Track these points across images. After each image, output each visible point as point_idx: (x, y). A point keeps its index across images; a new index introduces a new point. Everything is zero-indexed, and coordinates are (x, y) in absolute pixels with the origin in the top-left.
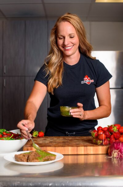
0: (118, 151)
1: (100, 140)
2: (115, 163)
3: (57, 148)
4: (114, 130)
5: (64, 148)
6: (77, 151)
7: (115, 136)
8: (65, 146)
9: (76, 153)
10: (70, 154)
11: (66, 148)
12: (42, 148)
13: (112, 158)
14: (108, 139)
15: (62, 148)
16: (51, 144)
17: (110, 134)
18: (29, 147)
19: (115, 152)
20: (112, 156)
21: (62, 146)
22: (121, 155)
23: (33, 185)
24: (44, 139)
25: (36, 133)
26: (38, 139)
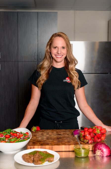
0: (101, 151)
1: (87, 140)
2: (98, 159)
3: (53, 146)
4: (97, 132)
6: (69, 149)
7: (98, 137)
8: (59, 145)
9: (68, 150)
10: (63, 150)
11: (60, 146)
12: (42, 146)
13: (96, 156)
14: (93, 139)
15: (58, 146)
16: (48, 141)
17: (94, 135)
18: (32, 145)
19: (98, 152)
20: (96, 154)
22: (103, 154)
24: (41, 133)
25: (34, 129)
26: (37, 134)
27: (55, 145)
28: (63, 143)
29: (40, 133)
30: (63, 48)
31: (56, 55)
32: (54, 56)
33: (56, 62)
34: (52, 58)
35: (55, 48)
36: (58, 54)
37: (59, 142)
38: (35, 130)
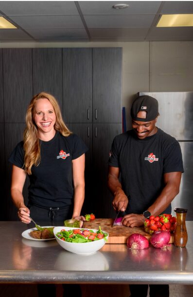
0: (138, 244)
1: (152, 230)
5: (119, 237)
8: (118, 236)
13: (132, 250)
14: (160, 229)
15: (117, 237)
17: (162, 225)
19: (134, 244)
20: (132, 248)
21: (116, 236)
22: (139, 247)
23: (95, 278)
24: (98, 222)
25: (88, 217)
26: (93, 224)
27: (113, 236)
28: (123, 234)
29: (96, 222)
30: (50, 112)
31: (42, 123)
32: (39, 124)
33: (43, 132)
34: (37, 127)
35: (40, 113)
36: (45, 120)
37: (119, 232)
38: (89, 219)
